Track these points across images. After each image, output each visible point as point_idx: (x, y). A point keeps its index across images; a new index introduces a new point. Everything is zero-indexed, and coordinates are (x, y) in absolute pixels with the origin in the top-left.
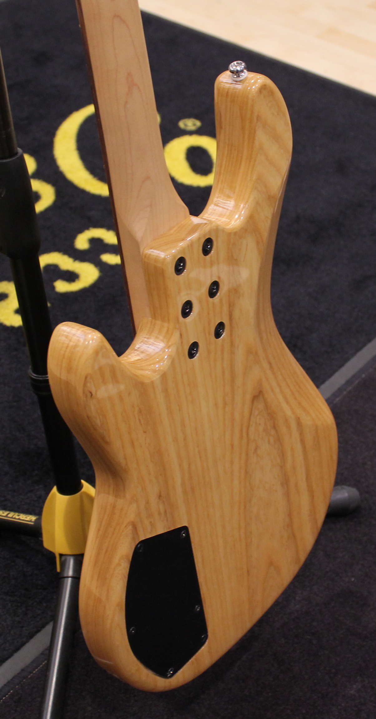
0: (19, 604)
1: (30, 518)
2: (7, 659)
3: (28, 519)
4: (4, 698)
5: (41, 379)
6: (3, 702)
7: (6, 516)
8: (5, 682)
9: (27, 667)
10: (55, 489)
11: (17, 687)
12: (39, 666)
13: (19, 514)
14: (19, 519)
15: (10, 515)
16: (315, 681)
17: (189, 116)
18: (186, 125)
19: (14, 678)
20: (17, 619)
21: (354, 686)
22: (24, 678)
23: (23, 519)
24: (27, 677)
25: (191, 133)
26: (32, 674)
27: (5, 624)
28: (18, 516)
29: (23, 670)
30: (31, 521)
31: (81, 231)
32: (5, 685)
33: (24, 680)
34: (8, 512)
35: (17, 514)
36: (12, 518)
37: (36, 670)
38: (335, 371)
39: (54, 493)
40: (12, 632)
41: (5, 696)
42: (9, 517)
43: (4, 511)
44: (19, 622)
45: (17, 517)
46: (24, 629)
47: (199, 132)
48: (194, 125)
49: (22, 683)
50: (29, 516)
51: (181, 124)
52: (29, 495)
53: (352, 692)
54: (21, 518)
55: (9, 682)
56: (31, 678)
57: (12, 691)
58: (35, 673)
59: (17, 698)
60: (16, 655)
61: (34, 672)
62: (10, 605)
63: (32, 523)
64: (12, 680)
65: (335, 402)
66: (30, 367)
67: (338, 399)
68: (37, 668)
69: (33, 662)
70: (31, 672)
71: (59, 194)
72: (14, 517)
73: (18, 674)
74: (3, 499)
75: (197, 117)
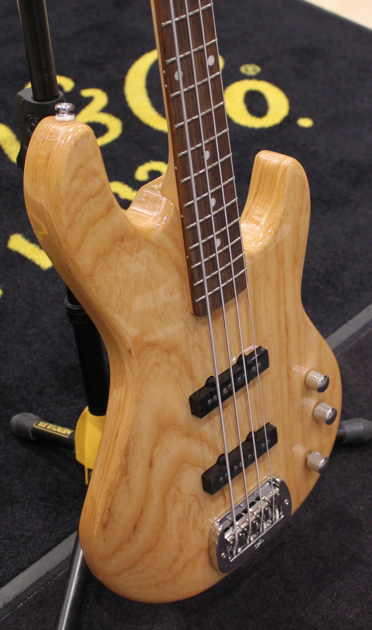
0: (51, 510)
1: (66, 432)
2: (35, 561)
3: (63, 432)
4: (29, 598)
5: (76, 309)
6: (28, 602)
7: (46, 428)
8: (31, 583)
9: (53, 570)
10: (87, 409)
11: (42, 588)
12: (64, 570)
13: (57, 427)
14: (56, 431)
15: (49, 427)
16: (318, 603)
17: (250, 62)
18: (246, 70)
19: (39, 580)
20: (48, 524)
21: (354, 611)
22: (49, 581)
23: (60, 431)
24: (52, 579)
25: (250, 78)
26: (56, 577)
27: (36, 528)
28: (56, 428)
29: (48, 573)
30: (66, 435)
31: (142, 163)
32: (31, 586)
33: (49, 583)
34: (47, 424)
35: (55, 426)
36: (50, 430)
37: (61, 574)
38: (362, 308)
39: (86, 413)
40: (42, 536)
41: (29, 596)
42: (48, 429)
43: (44, 422)
44: (50, 527)
45: (55, 430)
46: (53, 534)
47: (258, 77)
48: (255, 70)
49: (47, 585)
50: (65, 430)
51: (243, 69)
52: (71, 407)
53: (351, 616)
54: (58, 431)
55: (34, 584)
56: (55, 581)
57: (36, 592)
58: (60, 577)
59: (41, 598)
60: (44, 558)
61: (59, 575)
62: (42, 510)
63: (67, 437)
64: (37, 581)
65: (360, 337)
66: (66, 297)
67: (363, 335)
68: (61, 571)
69: (59, 565)
70: (56, 576)
71: (125, 128)
72: (52, 429)
73: (44, 576)
74: (46, 410)
75: (257, 63)
